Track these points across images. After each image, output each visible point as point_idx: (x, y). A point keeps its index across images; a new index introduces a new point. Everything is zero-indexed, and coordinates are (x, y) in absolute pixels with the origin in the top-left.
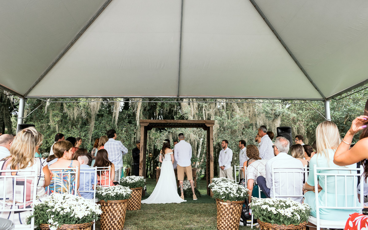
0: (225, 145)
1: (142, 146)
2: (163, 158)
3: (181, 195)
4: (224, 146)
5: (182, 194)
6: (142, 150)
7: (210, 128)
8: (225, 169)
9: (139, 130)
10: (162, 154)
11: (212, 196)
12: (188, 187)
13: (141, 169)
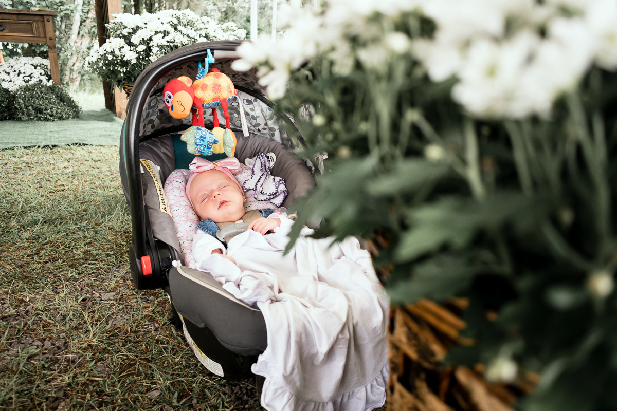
12: (27, 81)
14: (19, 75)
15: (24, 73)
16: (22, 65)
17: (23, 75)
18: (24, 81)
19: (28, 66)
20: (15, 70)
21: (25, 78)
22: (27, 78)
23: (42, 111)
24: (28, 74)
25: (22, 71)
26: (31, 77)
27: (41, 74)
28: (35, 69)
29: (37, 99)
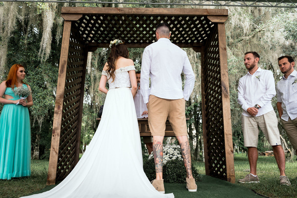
0: (254, 62)
1: (65, 61)
2: (110, 81)
3: (155, 178)
4: (251, 64)
5: (159, 175)
6: (62, 71)
7: (219, 26)
8: (260, 113)
9: (92, 86)
10: (109, 71)
11: (230, 179)
12: (170, 158)
13: (57, 113)
14: (166, 154)
15: (169, 153)
16: (168, 149)
17: (169, 154)
18: (169, 158)
19: (171, 149)
20: (165, 151)
21: (170, 156)
22: (171, 156)
23: (180, 177)
24: (171, 153)
25: (169, 152)
26: (173, 155)
27: (178, 153)
28: (175, 150)
29: (178, 168)
